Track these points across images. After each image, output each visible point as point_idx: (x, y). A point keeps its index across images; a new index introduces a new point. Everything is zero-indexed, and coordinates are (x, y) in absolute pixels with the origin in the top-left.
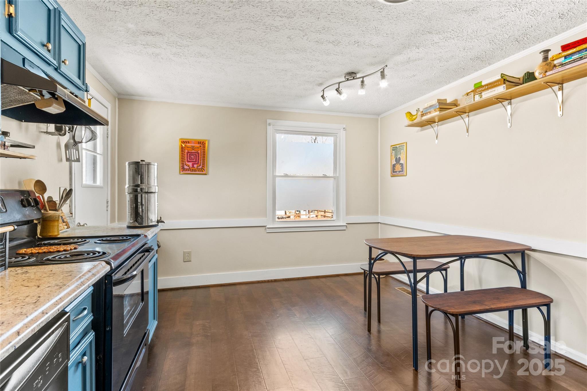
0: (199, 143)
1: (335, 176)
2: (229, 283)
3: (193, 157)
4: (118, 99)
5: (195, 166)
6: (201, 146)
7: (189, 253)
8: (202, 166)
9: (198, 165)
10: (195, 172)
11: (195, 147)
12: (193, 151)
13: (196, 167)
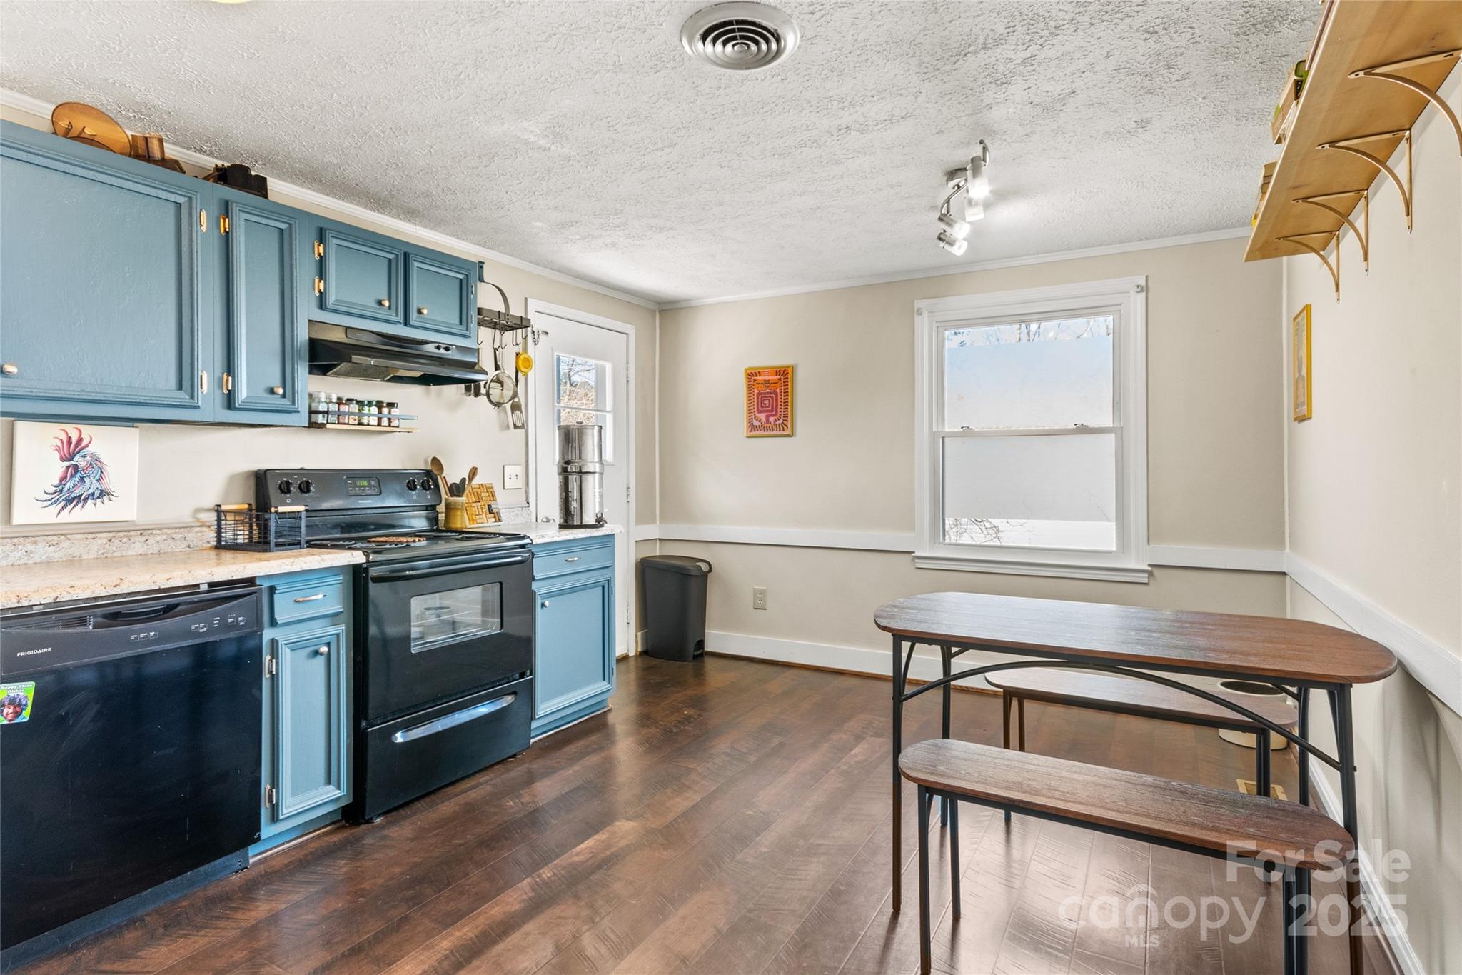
0: (777, 373)
1: (1118, 426)
2: (833, 669)
3: (767, 402)
4: (659, 312)
5: (772, 419)
6: (780, 379)
7: (763, 592)
8: (784, 420)
9: (776, 418)
10: (771, 433)
11: (770, 382)
12: (768, 391)
13: (772, 423)
